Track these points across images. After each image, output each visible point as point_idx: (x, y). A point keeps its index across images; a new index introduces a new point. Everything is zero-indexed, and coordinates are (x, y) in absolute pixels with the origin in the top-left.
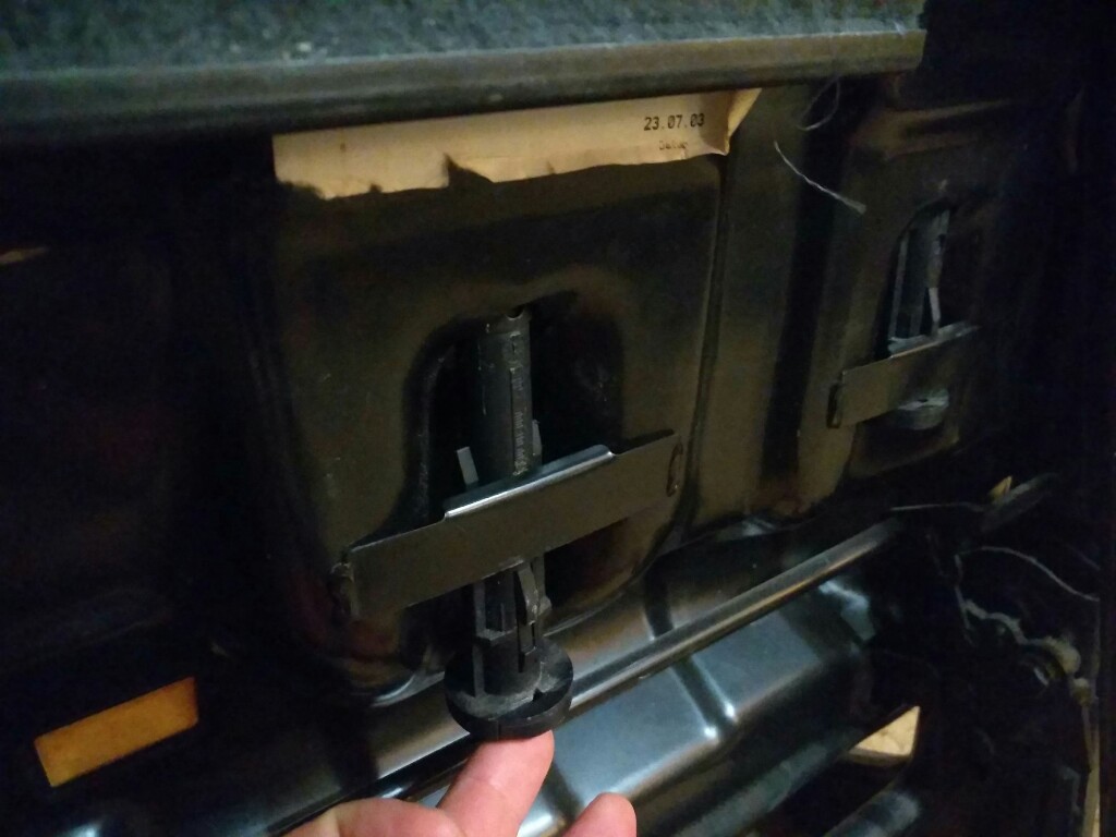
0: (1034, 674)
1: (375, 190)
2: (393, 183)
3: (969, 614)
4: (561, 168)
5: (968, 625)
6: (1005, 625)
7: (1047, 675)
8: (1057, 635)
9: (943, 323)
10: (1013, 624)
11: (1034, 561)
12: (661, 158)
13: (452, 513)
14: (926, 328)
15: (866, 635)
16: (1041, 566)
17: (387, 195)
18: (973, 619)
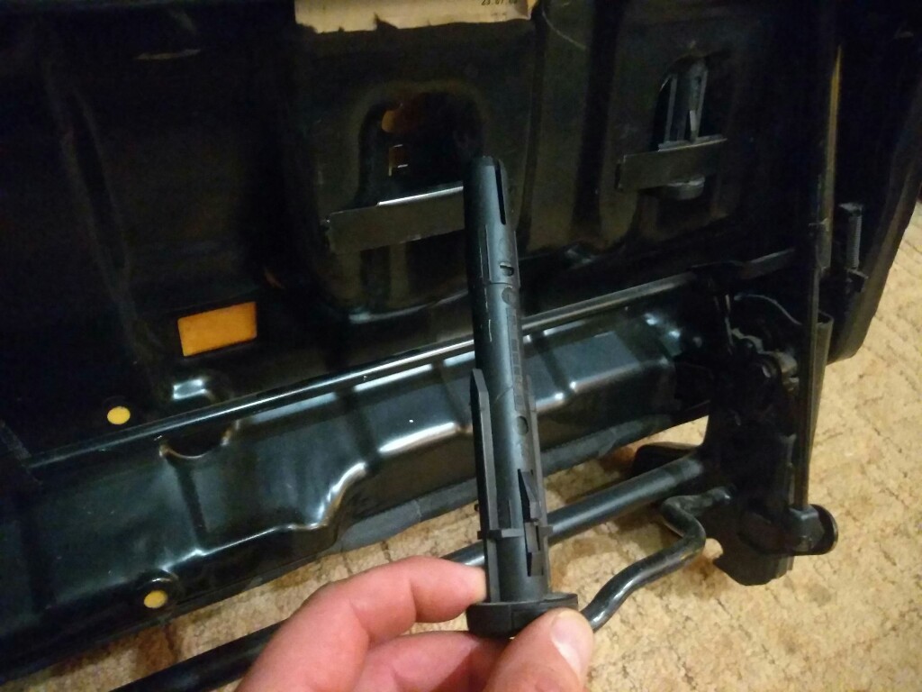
0: (762, 371)
1: (341, 30)
2: (350, 27)
3: (733, 336)
4: (434, 23)
5: (731, 342)
6: (752, 343)
7: (769, 371)
8: (783, 350)
9: (701, 134)
10: (758, 342)
11: (775, 302)
12: (491, 20)
13: (381, 203)
14: (688, 136)
15: (674, 353)
16: (780, 307)
17: (348, 33)
18: (734, 338)
